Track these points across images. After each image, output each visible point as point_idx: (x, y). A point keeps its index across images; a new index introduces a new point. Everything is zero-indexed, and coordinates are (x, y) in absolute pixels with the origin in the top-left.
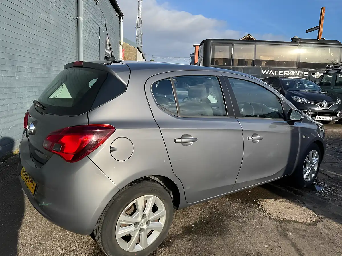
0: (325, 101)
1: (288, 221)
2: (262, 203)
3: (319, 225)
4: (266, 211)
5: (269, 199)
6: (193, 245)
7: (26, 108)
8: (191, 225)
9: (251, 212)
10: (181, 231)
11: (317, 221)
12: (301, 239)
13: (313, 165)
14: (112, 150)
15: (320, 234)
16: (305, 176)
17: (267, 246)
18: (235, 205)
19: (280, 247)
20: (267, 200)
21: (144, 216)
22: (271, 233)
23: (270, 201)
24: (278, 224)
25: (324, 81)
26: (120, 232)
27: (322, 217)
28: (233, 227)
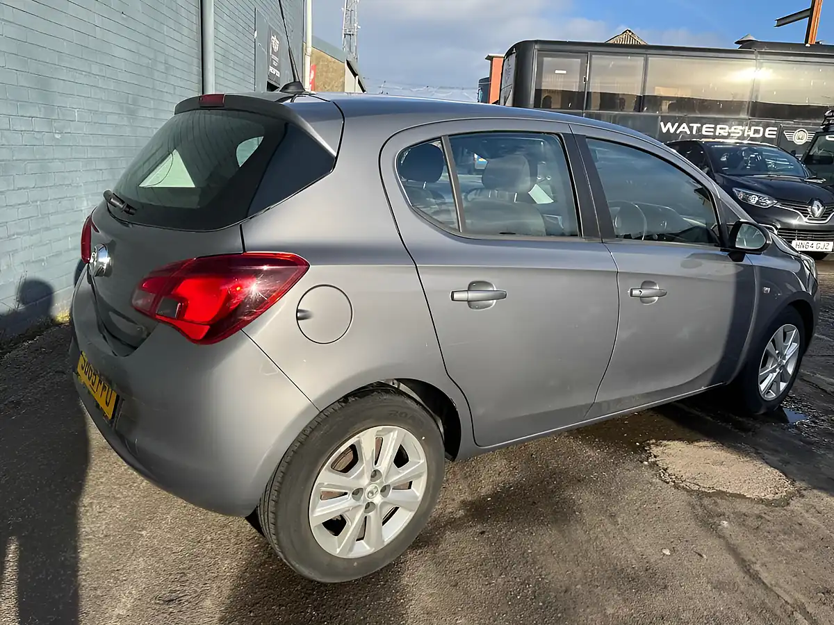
0: (816, 203)
1: (721, 494)
2: (655, 450)
3: (796, 505)
4: (665, 470)
5: (674, 440)
6: (491, 545)
8: (484, 499)
9: (629, 470)
10: (462, 512)
11: (791, 496)
12: (751, 537)
13: (785, 362)
14: (301, 316)
15: (797, 527)
16: (763, 387)
17: (667, 552)
18: (591, 454)
19: (701, 556)
20: (669, 443)
21: (375, 474)
22: (678, 521)
23: (676, 447)
24: (694, 500)
25: (816, 151)
26: (319, 511)
27: (803, 485)
28: (586, 506)
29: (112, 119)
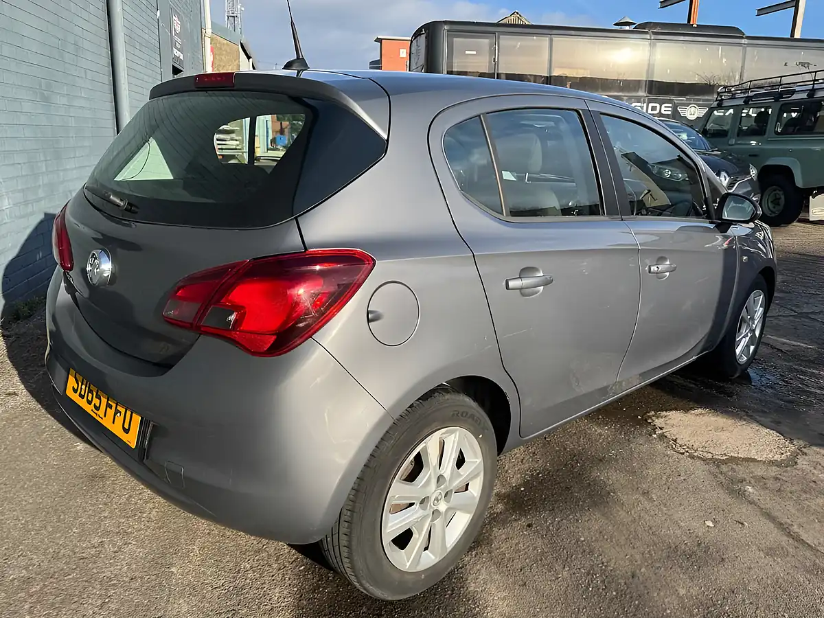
0: (723, 174)
1: (733, 459)
2: (658, 422)
3: (802, 462)
4: (675, 441)
5: (671, 410)
6: (543, 538)
7: (3, 210)
8: (518, 487)
9: (640, 444)
10: (500, 507)
11: (795, 456)
12: (777, 498)
13: (754, 326)
14: (372, 317)
15: (812, 484)
16: (738, 351)
17: (710, 524)
18: (601, 432)
19: (742, 524)
20: (668, 413)
21: (440, 479)
22: (706, 492)
23: (675, 417)
24: (713, 468)
25: (710, 126)
26: (392, 527)
27: (802, 443)
28: (617, 486)
29: (27, 107)
